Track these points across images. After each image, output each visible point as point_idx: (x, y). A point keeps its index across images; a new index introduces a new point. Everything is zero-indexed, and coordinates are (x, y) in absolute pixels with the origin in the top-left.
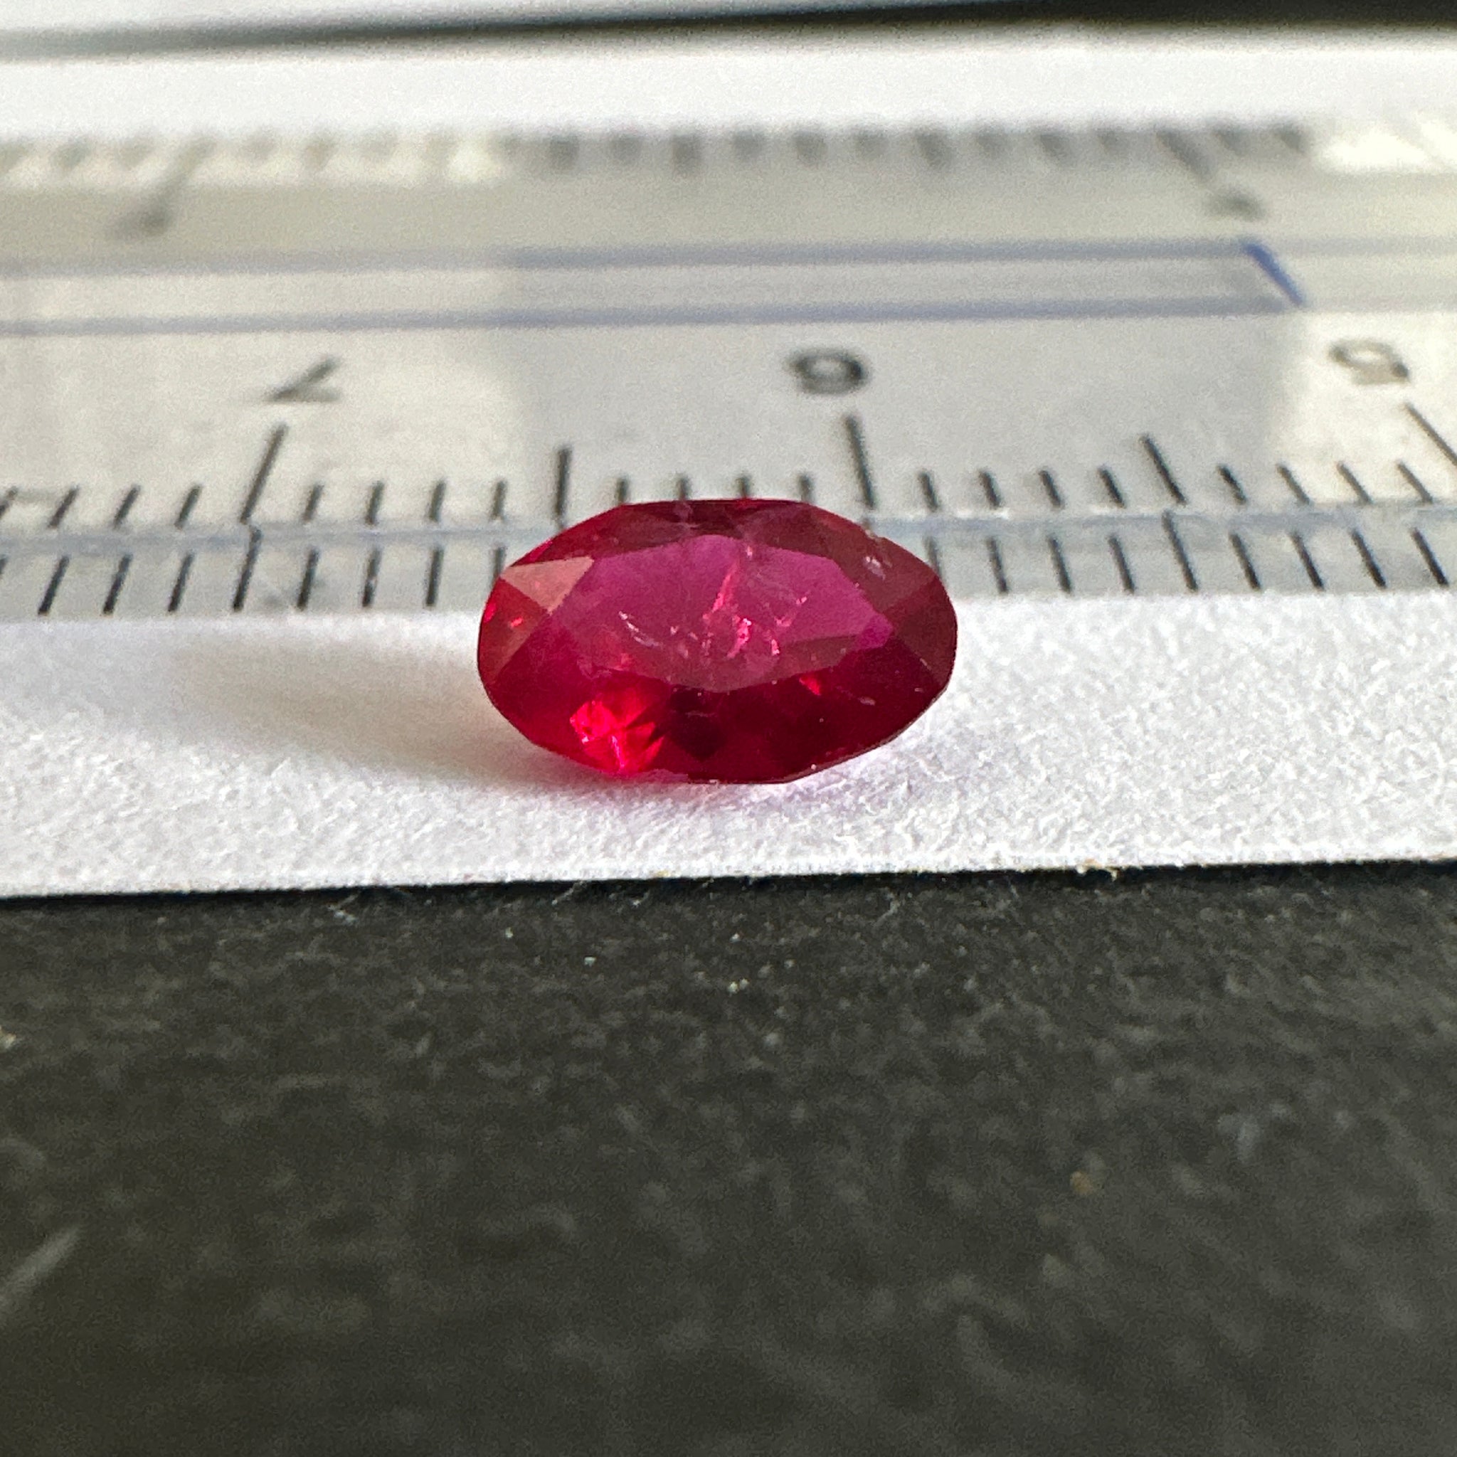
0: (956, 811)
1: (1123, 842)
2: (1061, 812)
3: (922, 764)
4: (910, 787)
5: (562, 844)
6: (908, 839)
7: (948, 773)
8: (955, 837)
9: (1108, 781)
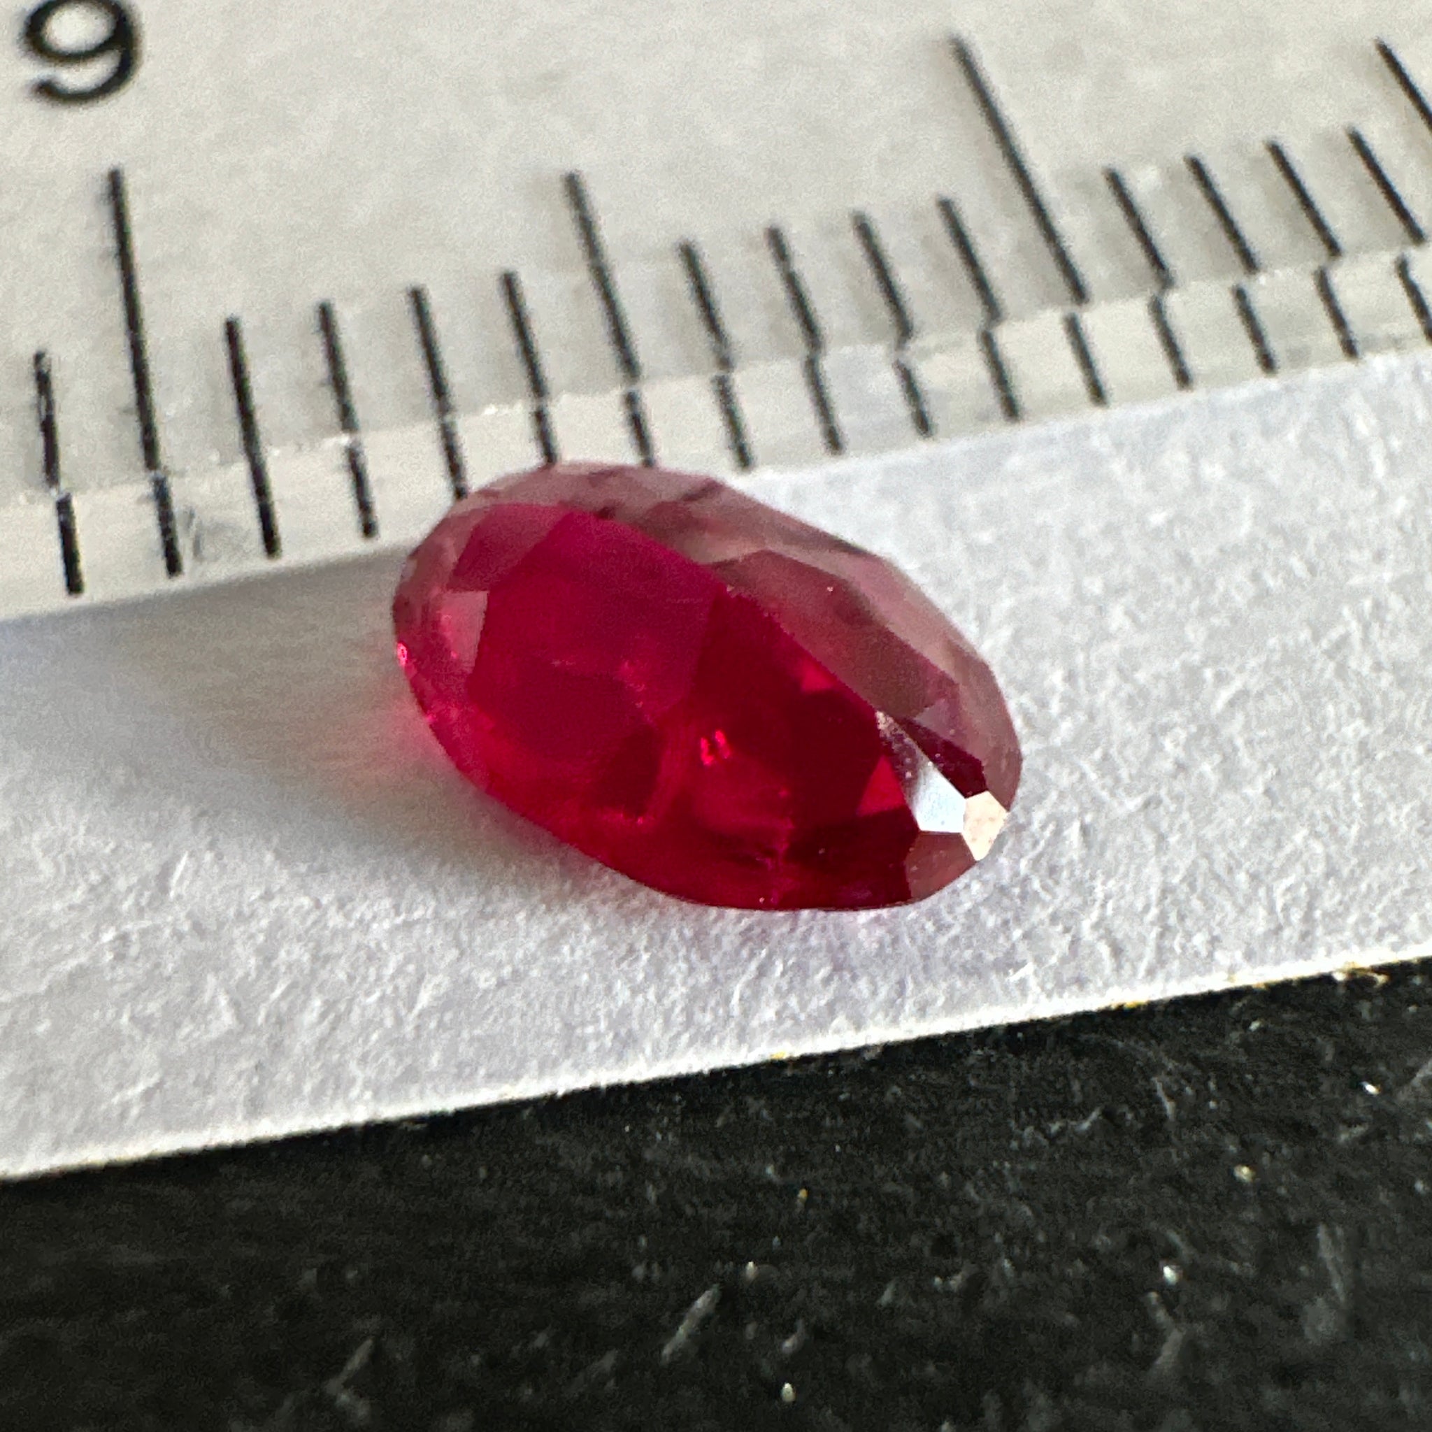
0: (1157, 879)
1: (1394, 928)
2: (1299, 868)
3: (1093, 776)
4: (1085, 830)
5: (625, 1014)
6: (1104, 950)
7: (1129, 791)
8: (1167, 943)
9: (1348, 789)
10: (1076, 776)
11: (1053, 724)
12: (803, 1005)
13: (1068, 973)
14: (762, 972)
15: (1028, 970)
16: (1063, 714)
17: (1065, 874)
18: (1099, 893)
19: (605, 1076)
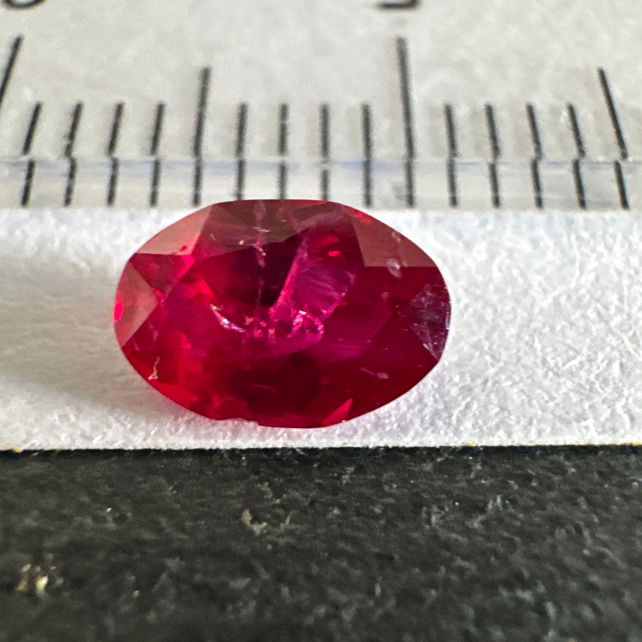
10: (620, 341)
11: (611, 318)
12: (485, 423)
13: (608, 425)
14: (468, 406)
15: (590, 422)
16: (616, 314)
17: (611, 383)
18: (626, 393)
19: (391, 443)
